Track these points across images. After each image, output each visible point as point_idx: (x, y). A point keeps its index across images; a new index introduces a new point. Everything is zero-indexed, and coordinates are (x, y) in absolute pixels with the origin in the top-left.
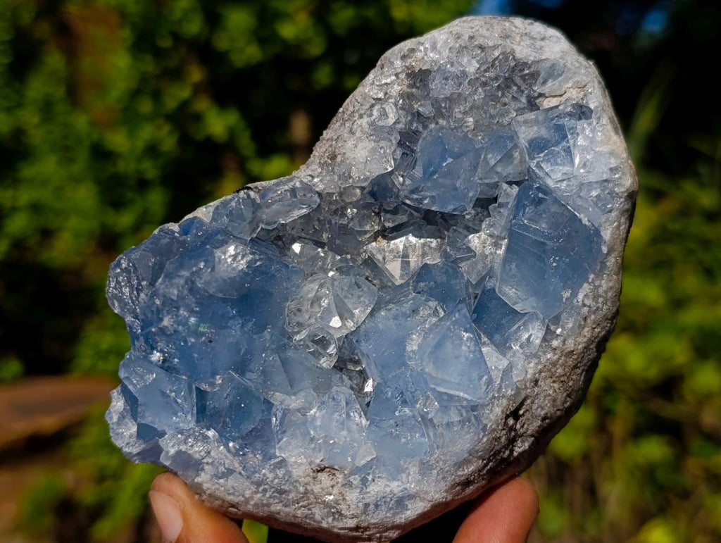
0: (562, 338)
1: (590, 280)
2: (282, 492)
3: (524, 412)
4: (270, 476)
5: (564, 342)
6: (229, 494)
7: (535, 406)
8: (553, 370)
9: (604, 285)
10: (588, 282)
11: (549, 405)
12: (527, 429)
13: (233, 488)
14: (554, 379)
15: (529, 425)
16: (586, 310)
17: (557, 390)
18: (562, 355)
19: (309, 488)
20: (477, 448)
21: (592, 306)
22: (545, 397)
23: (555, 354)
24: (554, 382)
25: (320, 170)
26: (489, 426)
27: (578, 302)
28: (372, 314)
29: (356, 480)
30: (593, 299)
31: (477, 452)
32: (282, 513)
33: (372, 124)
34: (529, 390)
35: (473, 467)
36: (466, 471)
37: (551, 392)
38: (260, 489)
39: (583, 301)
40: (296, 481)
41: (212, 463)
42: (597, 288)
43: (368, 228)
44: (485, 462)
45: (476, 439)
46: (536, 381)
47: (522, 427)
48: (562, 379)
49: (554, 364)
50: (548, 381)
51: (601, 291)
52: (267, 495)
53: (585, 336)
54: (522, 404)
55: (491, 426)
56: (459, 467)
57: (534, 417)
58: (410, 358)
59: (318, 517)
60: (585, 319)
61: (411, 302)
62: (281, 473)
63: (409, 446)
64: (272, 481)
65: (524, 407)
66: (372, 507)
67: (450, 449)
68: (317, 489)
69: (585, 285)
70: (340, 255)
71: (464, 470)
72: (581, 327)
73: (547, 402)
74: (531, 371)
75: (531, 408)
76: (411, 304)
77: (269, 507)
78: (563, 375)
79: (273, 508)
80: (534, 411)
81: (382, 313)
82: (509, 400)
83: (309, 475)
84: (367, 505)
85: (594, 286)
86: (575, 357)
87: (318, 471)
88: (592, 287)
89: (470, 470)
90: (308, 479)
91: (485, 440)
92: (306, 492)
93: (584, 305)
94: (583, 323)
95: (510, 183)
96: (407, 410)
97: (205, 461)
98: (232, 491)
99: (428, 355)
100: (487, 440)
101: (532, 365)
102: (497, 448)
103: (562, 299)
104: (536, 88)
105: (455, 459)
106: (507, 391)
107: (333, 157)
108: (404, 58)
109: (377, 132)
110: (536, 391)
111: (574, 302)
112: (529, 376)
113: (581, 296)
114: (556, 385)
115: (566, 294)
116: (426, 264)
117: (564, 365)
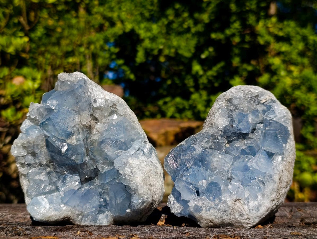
2: (225, 211)
4: (222, 206)
5: (287, 159)
6: (210, 216)
7: (284, 178)
8: (286, 167)
13: (212, 213)
18: (287, 162)
19: (233, 207)
23: (285, 162)
25: (208, 128)
28: (232, 164)
29: (246, 202)
30: (290, 147)
32: (226, 219)
33: (220, 114)
34: (281, 173)
37: (286, 174)
38: (220, 212)
40: (229, 206)
41: (205, 206)
43: (224, 142)
46: (283, 171)
49: (286, 165)
50: (285, 171)
52: (222, 213)
56: (271, 194)
58: (250, 168)
59: (237, 217)
62: (224, 205)
64: (223, 208)
65: (281, 178)
66: (251, 210)
68: (236, 207)
69: (288, 143)
70: (219, 151)
71: (272, 196)
73: (286, 177)
77: (222, 218)
79: (224, 218)
81: (235, 163)
82: (278, 175)
83: (233, 203)
84: (250, 210)
85: (290, 144)
87: (236, 201)
89: (274, 195)
90: (233, 204)
92: (233, 209)
93: (289, 149)
95: (259, 123)
96: (254, 180)
97: (203, 206)
98: (211, 214)
101: (281, 166)
103: (283, 147)
104: (259, 99)
106: (277, 172)
107: (212, 124)
108: (224, 96)
109: (221, 115)
110: (283, 174)
111: (286, 148)
112: (281, 169)
113: (287, 146)
114: (287, 172)
115: (284, 145)
116: (242, 149)
117: (288, 166)
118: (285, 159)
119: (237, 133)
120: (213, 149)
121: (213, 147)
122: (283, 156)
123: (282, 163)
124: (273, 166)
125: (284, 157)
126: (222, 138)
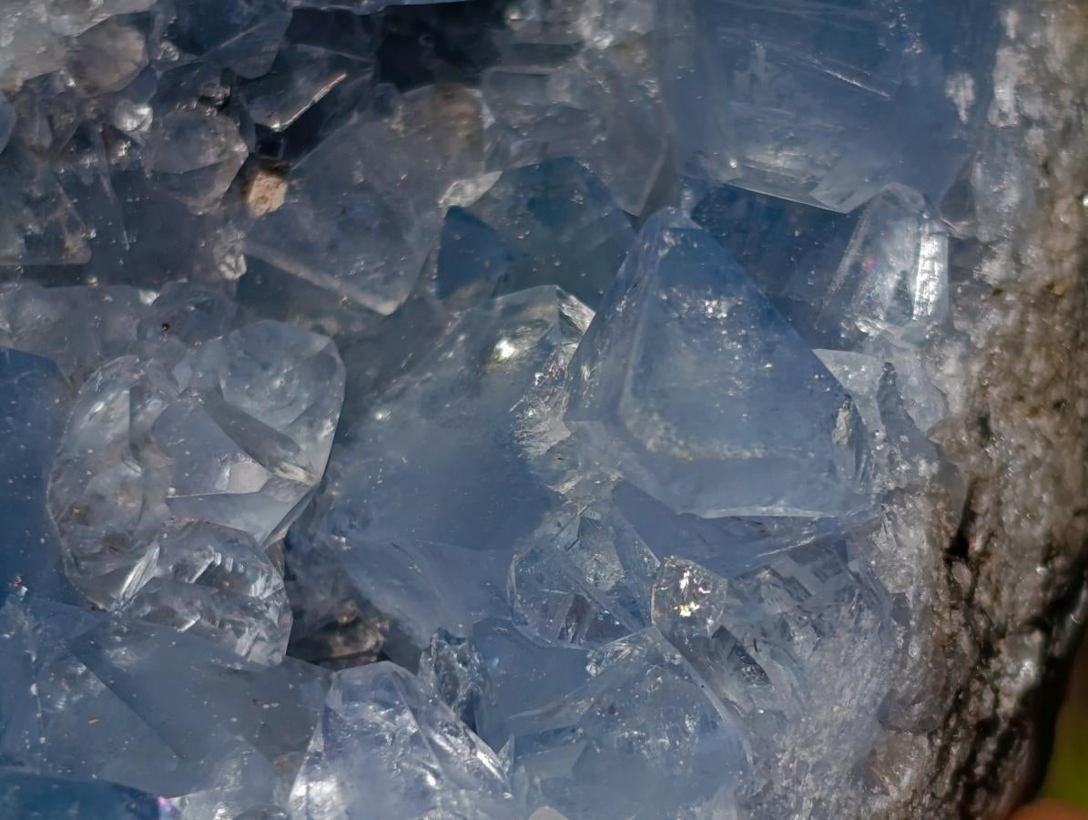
0: (1006, 246)
1: (1012, 34)
3: (987, 542)
5: (1016, 257)
7: (1010, 515)
8: (1019, 368)
9: (1058, 44)
10: (1008, 42)
11: (1045, 497)
12: (1013, 605)
14: (1032, 400)
15: (1013, 586)
16: (1035, 137)
17: (1054, 440)
18: (1027, 305)
20: (901, 689)
21: (1049, 119)
22: (1028, 469)
23: (1006, 308)
24: (1034, 412)
26: (910, 597)
27: (1003, 116)
28: (343, 437)
30: (1045, 93)
31: (905, 703)
34: (973, 459)
35: (909, 772)
36: (894, 794)
37: (1038, 450)
39: (1018, 108)
42: (1039, 54)
43: (210, 157)
44: (938, 742)
45: (889, 653)
46: (983, 425)
47: (996, 595)
48: (1054, 395)
49: (1014, 344)
50: (1017, 411)
51: (1055, 63)
53: (1066, 228)
54: (969, 516)
55: (917, 595)
56: (870, 782)
57: (1019, 552)
58: (558, 478)
60: (1046, 168)
61: (462, 338)
63: (678, 772)
65: (979, 521)
67: (823, 716)
69: (1004, 54)
70: (156, 288)
71: (885, 792)
72: (1045, 199)
73: (1037, 489)
74: (956, 391)
75: (1001, 524)
76: (465, 342)
78: (1053, 379)
80: (1013, 533)
81: (380, 416)
82: (932, 497)
85: (1031, 52)
86: (1065, 304)
88: (1024, 57)
89: (905, 781)
91: (915, 652)
93: (1027, 122)
94: (1044, 184)
96: (622, 646)
99: (635, 392)
100: (924, 653)
101: (951, 367)
102: (959, 678)
103: (956, 114)
105: (847, 749)
106: (915, 465)
110: (995, 455)
111: (993, 117)
112: (957, 408)
113: (1004, 94)
114: (1045, 423)
115: (962, 92)
116: (455, 211)
117: (1044, 342)
118: (993, 270)
119: (365, 19)
120: (75, 274)
121: (75, 247)
122: (959, 229)
123: (959, 325)
124: (843, 416)
125: (984, 235)
126: (180, 110)
